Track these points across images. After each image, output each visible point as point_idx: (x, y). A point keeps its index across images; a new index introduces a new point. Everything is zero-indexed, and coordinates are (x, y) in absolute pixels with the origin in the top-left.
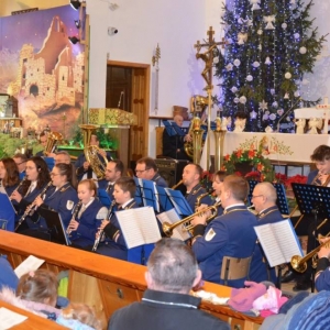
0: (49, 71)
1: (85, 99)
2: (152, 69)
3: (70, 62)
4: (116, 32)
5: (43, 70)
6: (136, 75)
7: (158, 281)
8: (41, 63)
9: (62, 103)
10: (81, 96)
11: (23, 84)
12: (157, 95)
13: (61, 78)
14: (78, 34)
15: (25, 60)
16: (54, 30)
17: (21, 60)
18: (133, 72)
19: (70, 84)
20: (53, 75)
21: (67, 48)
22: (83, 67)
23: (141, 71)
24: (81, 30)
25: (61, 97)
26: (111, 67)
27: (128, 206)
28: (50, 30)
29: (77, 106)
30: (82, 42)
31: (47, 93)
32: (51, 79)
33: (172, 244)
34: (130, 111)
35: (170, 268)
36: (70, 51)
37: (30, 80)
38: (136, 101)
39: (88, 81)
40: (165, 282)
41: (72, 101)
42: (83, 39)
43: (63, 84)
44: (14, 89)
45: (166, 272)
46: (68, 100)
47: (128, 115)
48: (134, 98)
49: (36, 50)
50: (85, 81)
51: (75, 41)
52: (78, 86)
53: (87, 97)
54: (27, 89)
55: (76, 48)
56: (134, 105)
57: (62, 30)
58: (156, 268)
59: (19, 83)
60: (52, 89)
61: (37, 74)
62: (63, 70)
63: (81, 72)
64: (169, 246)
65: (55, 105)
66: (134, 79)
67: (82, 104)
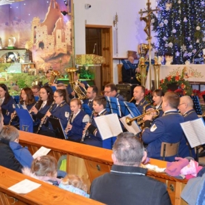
0: (50, 33)
1: (73, 49)
2: (114, 29)
3: (62, 27)
4: (90, 6)
5: (46, 33)
6: (104, 33)
7: (120, 159)
8: (45, 28)
9: (59, 52)
10: (71, 48)
11: (35, 42)
12: (117, 44)
13: (57, 37)
14: (67, 9)
15: (35, 27)
16: (52, 7)
17: (33, 27)
18: (102, 30)
19: (63, 40)
20: (53, 36)
21: (60, 19)
22: (71, 30)
23: (107, 30)
24: (68, 7)
25: (58, 49)
26: (88, 28)
27: (102, 114)
28: (49, 8)
29: (68, 54)
30: (69, 14)
31: (50, 47)
32: (51, 38)
33: (128, 136)
34: (101, 55)
35: (127, 151)
36: (62, 20)
37: (39, 39)
38: (105, 49)
39: (74, 38)
40: (124, 160)
41: (65, 51)
42: (70, 12)
43: (59, 41)
44: (29, 45)
45: (125, 154)
46: (62, 50)
47: (100, 58)
48: (103, 47)
49: (42, 21)
50: (72, 38)
51: (65, 13)
52: (68, 41)
53: (74, 48)
54: (37, 44)
55: (66, 18)
56: (103, 52)
57: (57, 7)
58: (118, 152)
59: (32, 42)
60: (53, 44)
61: (42, 35)
62: (59, 32)
63: (70, 33)
64: (125, 138)
65: (55, 54)
66: (103, 35)
67: (71, 53)
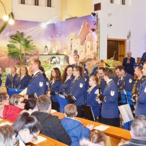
0: (82, 44)
1: (98, 56)
2: (127, 42)
3: (91, 40)
4: (111, 25)
5: (79, 43)
6: (120, 44)
7: (136, 135)
8: (79, 41)
9: (88, 58)
10: (97, 55)
11: (71, 50)
13: (87, 47)
14: (95, 27)
15: (72, 40)
16: (84, 26)
17: (70, 40)
18: (119, 43)
19: (91, 49)
20: (84, 46)
21: (90, 34)
22: (97, 42)
23: (123, 42)
24: (96, 26)
25: (87, 55)
26: (109, 41)
28: (82, 26)
29: (95, 59)
30: (97, 31)
31: (82, 53)
32: (83, 47)
34: (118, 60)
35: (141, 129)
36: (91, 35)
37: (74, 48)
38: (120, 56)
39: (99, 48)
40: (139, 136)
41: (93, 58)
42: (97, 29)
43: (88, 49)
44: (67, 52)
46: (91, 56)
47: (118, 62)
48: (119, 54)
49: (76, 35)
50: (98, 48)
51: (93, 30)
52: (95, 50)
53: (99, 55)
54: (73, 52)
55: (94, 33)
56: (119, 58)
57: (88, 26)
58: (135, 129)
59: (70, 50)
60: (84, 51)
61: (77, 45)
62: (88, 43)
63: (96, 44)
64: (140, 119)
65: (85, 59)
66: (119, 46)
67: (97, 58)
